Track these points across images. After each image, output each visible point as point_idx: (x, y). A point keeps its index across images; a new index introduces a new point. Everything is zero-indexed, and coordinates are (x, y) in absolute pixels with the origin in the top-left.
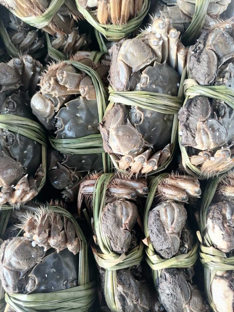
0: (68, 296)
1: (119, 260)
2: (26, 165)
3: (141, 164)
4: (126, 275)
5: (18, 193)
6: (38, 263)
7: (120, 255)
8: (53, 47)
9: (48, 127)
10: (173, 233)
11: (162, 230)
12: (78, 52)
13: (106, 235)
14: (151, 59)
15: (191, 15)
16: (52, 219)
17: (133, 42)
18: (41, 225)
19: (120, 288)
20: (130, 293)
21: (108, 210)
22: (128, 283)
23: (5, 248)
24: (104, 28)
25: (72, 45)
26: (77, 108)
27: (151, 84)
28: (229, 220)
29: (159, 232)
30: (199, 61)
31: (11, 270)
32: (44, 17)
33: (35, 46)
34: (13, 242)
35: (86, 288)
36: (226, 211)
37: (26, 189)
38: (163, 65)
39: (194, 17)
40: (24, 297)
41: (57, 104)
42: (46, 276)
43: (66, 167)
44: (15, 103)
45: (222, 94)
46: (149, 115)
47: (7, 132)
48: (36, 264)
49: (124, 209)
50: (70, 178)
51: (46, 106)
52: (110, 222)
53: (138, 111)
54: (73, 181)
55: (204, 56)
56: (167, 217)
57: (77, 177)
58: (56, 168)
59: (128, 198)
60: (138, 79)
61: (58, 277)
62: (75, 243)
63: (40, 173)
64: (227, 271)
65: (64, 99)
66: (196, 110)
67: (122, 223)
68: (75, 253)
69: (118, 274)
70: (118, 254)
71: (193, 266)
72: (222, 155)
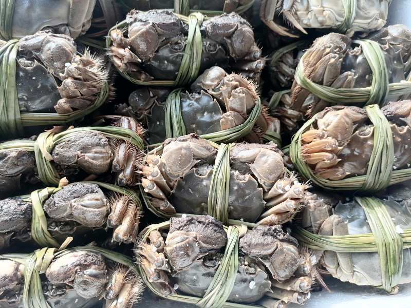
0: (10, 100)
1: (45, 153)
2: (153, 63)
3: (150, 173)
4: (28, 161)
5: (121, 51)
6: (48, 69)
7: (51, 153)
8: (283, 95)
9: (194, 86)
10: (71, 207)
11: (75, 195)
12: (279, 121)
13: (74, 137)
14: (264, 183)
15: (320, 232)
16: (93, 84)
17: (278, 162)
18: (86, 71)
19: (14, 154)
20: (7, 165)
21: (100, 139)
22: (19, 164)
23: (66, 38)
24: (298, 139)
25: (285, 114)
26: (213, 112)
27: (238, 184)
28: (83, 272)
29: (74, 192)
30: (264, 234)
31: (42, 43)
32: (304, 78)
33: (282, 78)
34: (71, 46)
35: (17, 120)
36: (94, 269)
37: (126, 58)
38: (262, 200)
39: (319, 236)
40: (13, 55)
41: (215, 91)
42: (34, 78)
43: (152, 106)
44: (215, 52)
45: (229, 261)
46: (204, 183)
47: (185, 43)
48: (47, 68)
49: (101, 155)
50: (140, 109)
51: (212, 80)
52: (87, 140)
53: (209, 171)
54: (136, 113)
55: (269, 239)
56: (90, 200)
57: (142, 117)
58: (151, 95)
59: (113, 163)
60: (243, 172)
61: (32, 91)
62: (67, 106)
63: (143, 76)
64: (23, 277)
65: (221, 98)
66: (209, 231)
67: (86, 153)
68: (56, 107)
69: (30, 153)
70: (51, 151)
71: (32, 239)
72: (158, 258)
